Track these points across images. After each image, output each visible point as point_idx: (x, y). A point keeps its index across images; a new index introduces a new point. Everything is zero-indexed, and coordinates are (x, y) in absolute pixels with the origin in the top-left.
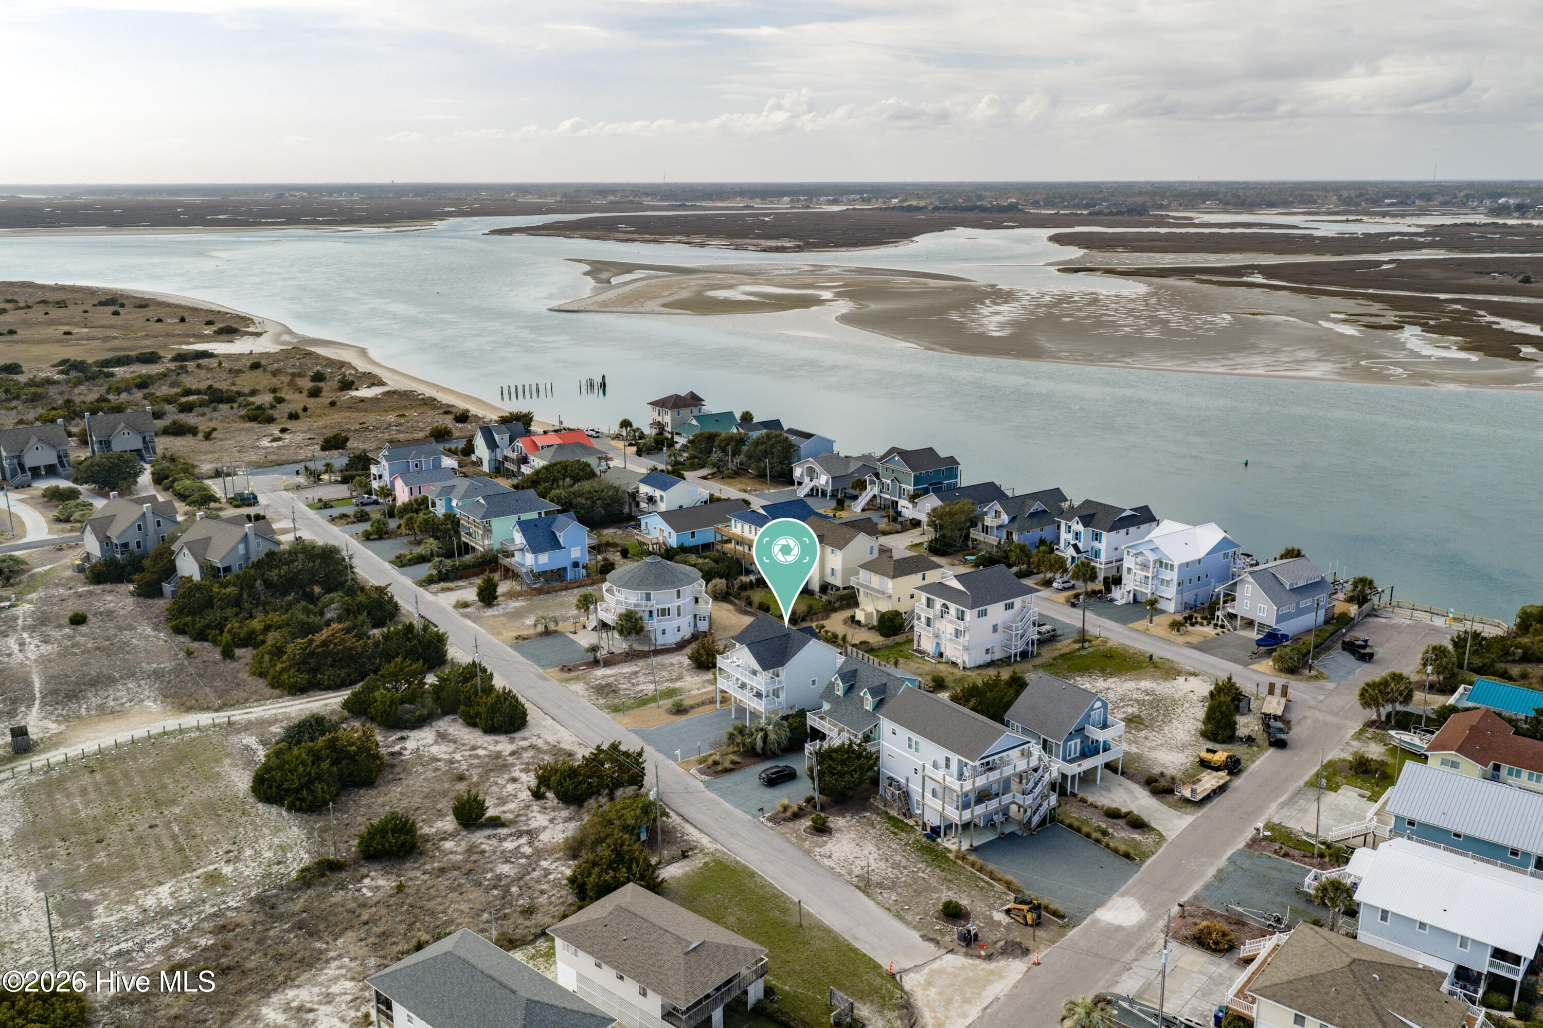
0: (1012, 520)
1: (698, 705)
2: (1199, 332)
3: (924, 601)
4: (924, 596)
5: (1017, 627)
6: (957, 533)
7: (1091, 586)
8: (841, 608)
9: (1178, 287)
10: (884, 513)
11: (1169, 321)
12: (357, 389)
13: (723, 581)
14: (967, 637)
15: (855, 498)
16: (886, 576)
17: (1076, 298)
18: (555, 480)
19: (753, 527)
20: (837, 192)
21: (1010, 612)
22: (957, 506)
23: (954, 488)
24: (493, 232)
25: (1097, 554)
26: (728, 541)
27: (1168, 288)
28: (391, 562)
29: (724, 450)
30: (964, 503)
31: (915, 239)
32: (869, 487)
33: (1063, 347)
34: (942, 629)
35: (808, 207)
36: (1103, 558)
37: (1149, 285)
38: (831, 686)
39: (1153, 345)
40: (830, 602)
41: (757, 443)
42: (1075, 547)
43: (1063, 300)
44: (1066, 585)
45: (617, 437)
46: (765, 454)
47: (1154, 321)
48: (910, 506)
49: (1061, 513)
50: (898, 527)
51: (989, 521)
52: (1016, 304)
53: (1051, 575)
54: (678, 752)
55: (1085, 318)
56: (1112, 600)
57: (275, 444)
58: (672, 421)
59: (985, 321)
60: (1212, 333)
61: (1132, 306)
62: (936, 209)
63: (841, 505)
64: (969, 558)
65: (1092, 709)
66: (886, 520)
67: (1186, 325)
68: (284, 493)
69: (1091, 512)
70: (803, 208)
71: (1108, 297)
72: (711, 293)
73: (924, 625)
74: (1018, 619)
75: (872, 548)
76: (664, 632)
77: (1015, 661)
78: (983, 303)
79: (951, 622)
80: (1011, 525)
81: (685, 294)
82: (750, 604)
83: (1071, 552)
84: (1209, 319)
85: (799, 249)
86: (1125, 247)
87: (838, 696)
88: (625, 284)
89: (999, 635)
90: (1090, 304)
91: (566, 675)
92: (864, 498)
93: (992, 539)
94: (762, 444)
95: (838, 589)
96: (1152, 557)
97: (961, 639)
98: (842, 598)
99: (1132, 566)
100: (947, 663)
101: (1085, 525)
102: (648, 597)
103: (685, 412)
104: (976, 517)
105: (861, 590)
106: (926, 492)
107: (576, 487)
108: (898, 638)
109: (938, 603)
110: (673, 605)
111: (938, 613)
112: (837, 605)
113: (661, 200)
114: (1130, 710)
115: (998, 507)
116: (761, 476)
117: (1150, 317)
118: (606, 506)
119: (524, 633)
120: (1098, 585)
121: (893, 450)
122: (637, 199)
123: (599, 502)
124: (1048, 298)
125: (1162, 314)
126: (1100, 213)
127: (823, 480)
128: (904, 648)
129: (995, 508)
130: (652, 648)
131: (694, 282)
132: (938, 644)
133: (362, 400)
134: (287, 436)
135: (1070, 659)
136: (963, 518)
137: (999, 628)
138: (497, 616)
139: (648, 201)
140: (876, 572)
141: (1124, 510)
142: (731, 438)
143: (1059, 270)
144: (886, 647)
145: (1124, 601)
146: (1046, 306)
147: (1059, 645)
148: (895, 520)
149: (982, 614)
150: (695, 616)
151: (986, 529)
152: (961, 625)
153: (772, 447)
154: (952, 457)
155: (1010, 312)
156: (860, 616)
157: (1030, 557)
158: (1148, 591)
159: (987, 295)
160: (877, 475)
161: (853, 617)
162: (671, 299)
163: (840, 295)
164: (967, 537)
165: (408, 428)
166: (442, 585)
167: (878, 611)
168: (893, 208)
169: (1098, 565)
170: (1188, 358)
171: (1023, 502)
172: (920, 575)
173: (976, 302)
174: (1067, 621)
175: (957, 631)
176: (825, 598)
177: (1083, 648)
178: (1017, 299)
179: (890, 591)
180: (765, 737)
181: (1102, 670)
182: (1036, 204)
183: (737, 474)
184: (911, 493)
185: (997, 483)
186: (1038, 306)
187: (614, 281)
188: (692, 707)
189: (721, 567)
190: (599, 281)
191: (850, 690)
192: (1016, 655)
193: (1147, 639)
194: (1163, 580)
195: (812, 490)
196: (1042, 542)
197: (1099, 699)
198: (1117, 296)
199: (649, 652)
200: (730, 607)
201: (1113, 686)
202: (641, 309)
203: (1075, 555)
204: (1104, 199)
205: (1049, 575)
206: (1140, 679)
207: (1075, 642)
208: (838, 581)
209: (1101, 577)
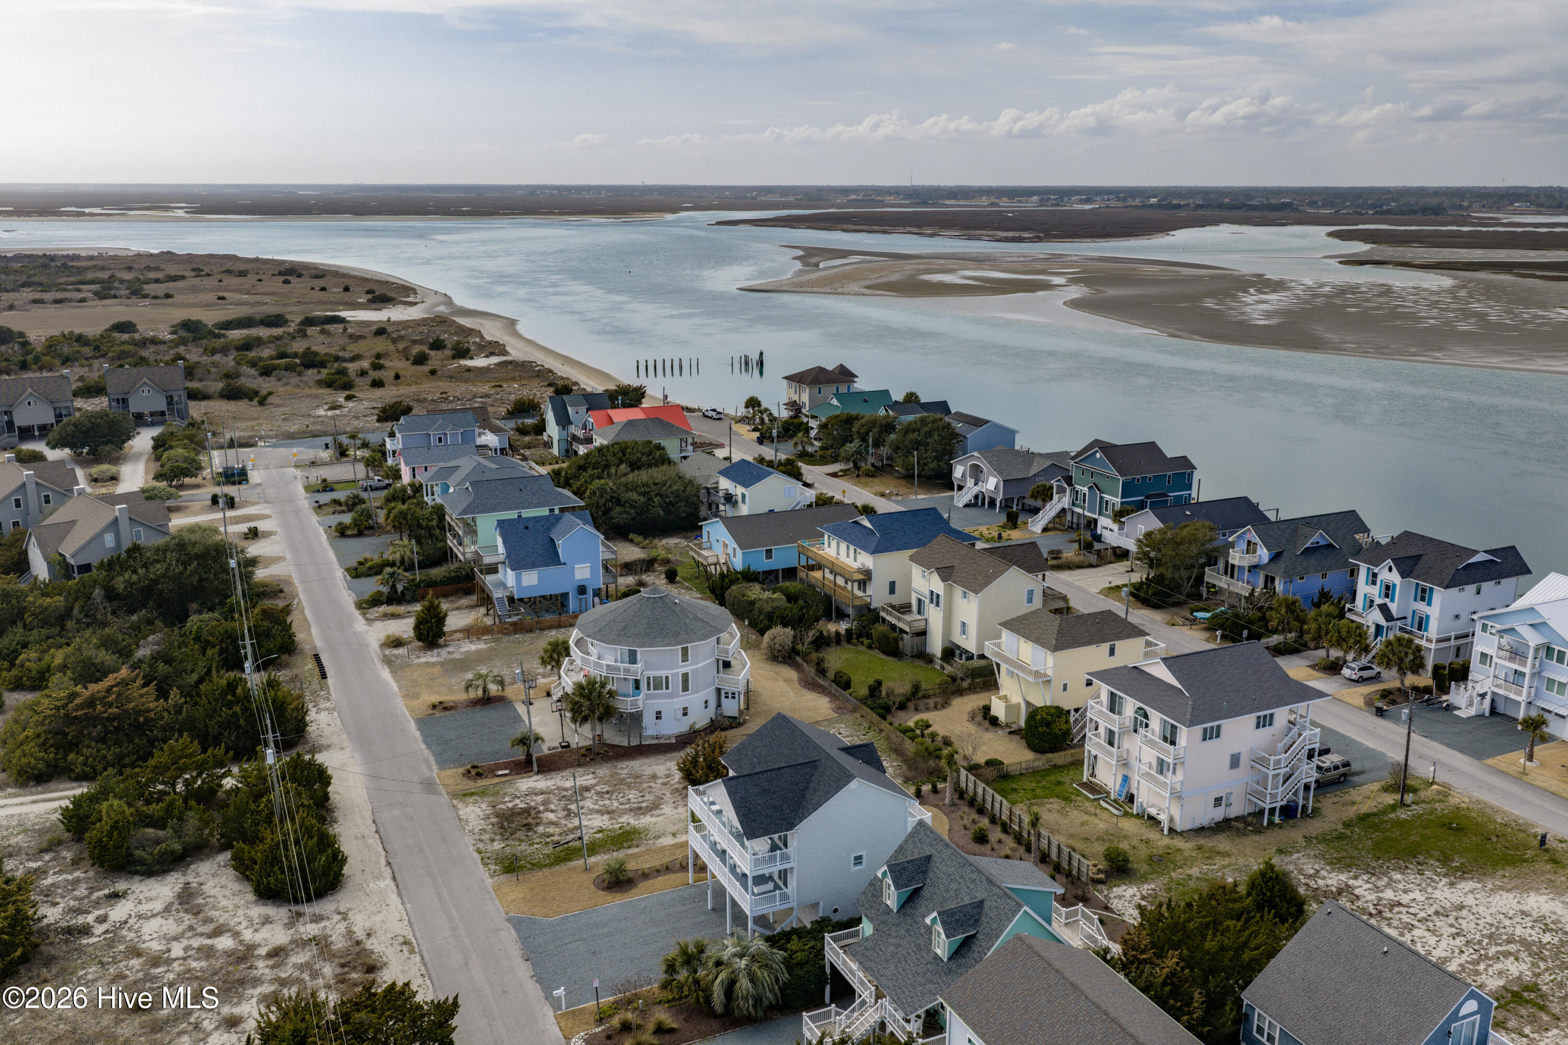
0: (1276, 558)
1: (658, 872)
2: (1530, 327)
3: (1105, 698)
4: (1104, 690)
5: (1278, 762)
6: (1184, 573)
7: (1411, 680)
8: (972, 689)
9: (1492, 281)
10: (1075, 536)
11: (1487, 315)
12: (472, 358)
13: (789, 631)
14: (1180, 776)
15: (1035, 511)
16: (1043, 645)
17: (1363, 289)
18: (607, 467)
19: (852, 548)
20: (1089, 194)
21: (1268, 730)
22: (1185, 532)
23: (1185, 502)
24: (719, 223)
25: (1422, 623)
26: (819, 567)
27: (1479, 282)
28: (348, 570)
29: (864, 440)
30: (1200, 527)
31: (1172, 233)
32: (1056, 497)
33: (1348, 338)
34: (1135, 753)
35: (1058, 205)
36: (1433, 631)
37: (1455, 278)
38: (875, 886)
39: (1468, 339)
40: (954, 679)
41: (908, 429)
42: (1384, 609)
43: (1343, 291)
44: (1366, 674)
45: (742, 420)
46: (917, 445)
47: (1467, 314)
48: (1115, 527)
49: (1358, 551)
50: (1093, 559)
51: (1237, 557)
52: (1288, 294)
53: (1340, 654)
54: (560, 992)
55: (1376, 308)
56: (1450, 708)
57: (330, 413)
58: (811, 400)
59: (1248, 309)
60: (1547, 328)
61: (1436, 298)
62: (1198, 207)
63: (1013, 521)
64: (1199, 615)
65: (1455, 1017)
66: (1076, 546)
67: (1511, 319)
68: (293, 470)
69: (1414, 551)
70: (1053, 205)
71: (1404, 289)
72: (926, 277)
73: (1103, 742)
74: (1280, 745)
75: (1031, 593)
76: (659, 716)
77: (1271, 823)
78: (1247, 292)
79: (1151, 743)
80: (1273, 566)
81: (895, 277)
82: (822, 672)
83: (1376, 616)
84: (1540, 313)
85: (1039, 239)
86: (1420, 242)
87: (888, 910)
88: (833, 267)
89: (1243, 773)
90: (1381, 295)
91: (469, 785)
92: (1050, 511)
93: (1241, 588)
94: (914, 431)
95: (970, 657)
96: (1534, 639)
97: (1169, 779)
98: (975, 673)
99: (1491, 651)
100: (1138, 816)
101: (1404, 575)
102: (633, 659)
103: (829, 390)
104: (1215, 550)
105: (1004, 667)
106: (1141, 506)
107: (631, 477)
108: (1059, 758)
109: (1130, 706)
110: (675, 672)
111: (1129, 723)
112: (965, 684)
113: (904, 199)
114: (1514, 968)
115: (1254, 537)
116: (908, 477)
117: (1459, 309)
118: (667, 507)
119: (449, 698)
120: (1425, 679)
121: (1096, 443)
122: (879, 198)
123: (657, 499)
124: (1327, 289)
125: (1477, 307)
126: (1388, 212)
127: (991, 483)
128: (1065, 777)
129: (1248, 537)
130: (634, 742)
131: (909, 267)
132: (1126, 779)
133: (469, 370)
134: (350, 404)
135: (1376, 828)
136: (1194, 549)
137: (1244, 760)
138: (433, 664)
139: (889, 199)
140: (1028, 637)
141: (1475, 552)
142: (873, 423)
143: (1340, 262)
144: (1035, 772)
145: (1472, 712)
146: (1325, 296)
147: (1355, 794)
148: (1088, 547)
149: (1211, 734)
150: (719, 691)
151: (1230, 570)
152: (1169, 754)
153: (929, 434)
154: (1184, 458)
155: (1280, 301)
156: (998, 709)
157: (1303, 622)
158: (1522, 698)
159: (1252, 284)
160: (1069, 480)
161: (987, 709)
162: (878, 281)
163: (1074, 281)
164: (1200, 579)
165: (496, 400)
166: (383, 609)
167: (1028, 704)
168: (1151, 206)
169: (1423, 643)
170: (1520, 355)
171: (1295, 531)
172: (1106, 647)
173: (1238, 290)
174: (1370, 743)
175: (1161, 762)
176: (949, 669)
177: (1402, 804)
178: (1289, 289)
179: (1050, 672)
180: (731, 984)
181: (1445, 860)
182: (1312, 204)
183: (877, 472)
184: (1118, 507)
185: (1254, 500)
186: (1316, 296)
187: (821, 265)
188: (645, 876)
189: (794, 609)
190: (806, 264)
191: (910, 900)
192: (1272, 811)
193: (1527, 795)
194: (1551, 681)
195: (976, 497)
196: (1324, 596)
197: (1473, 995)
198: (1414, 288)
199: (630, 748)
200: (792, 674)
201: (1470, 900)
202: (840, 290)
203: (1383, 622)
204: (1393, 200)
205: (1335, 653)
206: (1525, 889)
207: (1386, 789)
208: (970, 644)
209: (1430, 664)
